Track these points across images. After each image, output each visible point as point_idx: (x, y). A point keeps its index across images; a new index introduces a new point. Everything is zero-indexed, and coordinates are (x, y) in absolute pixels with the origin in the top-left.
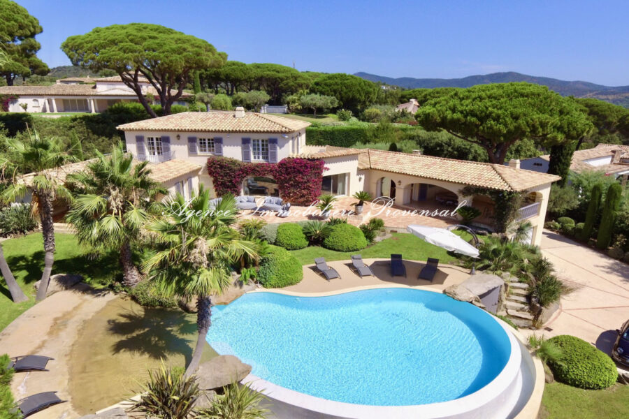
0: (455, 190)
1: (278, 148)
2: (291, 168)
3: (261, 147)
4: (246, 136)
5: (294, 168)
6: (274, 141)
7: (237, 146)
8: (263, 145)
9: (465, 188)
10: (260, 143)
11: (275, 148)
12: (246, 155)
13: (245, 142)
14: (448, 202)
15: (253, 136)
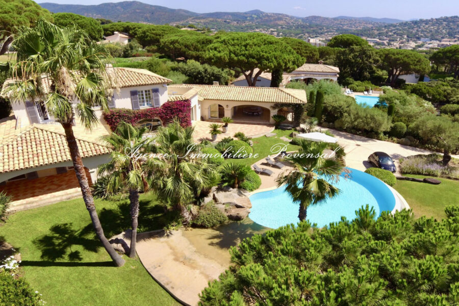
0: (267, 106)
1: (160, 95)
2: (174, 109)
3: (145, 96)
4: (133, 89)
5: (177, 109)
6: (156, 91)
7: (127, 98)
8: (146, 95)
9: (275, 105)
10: (144, 93)
11: (158, 96)
12: (134, 104)
13: (133, 94)
14: (255, 114)
15: (139, 89)
